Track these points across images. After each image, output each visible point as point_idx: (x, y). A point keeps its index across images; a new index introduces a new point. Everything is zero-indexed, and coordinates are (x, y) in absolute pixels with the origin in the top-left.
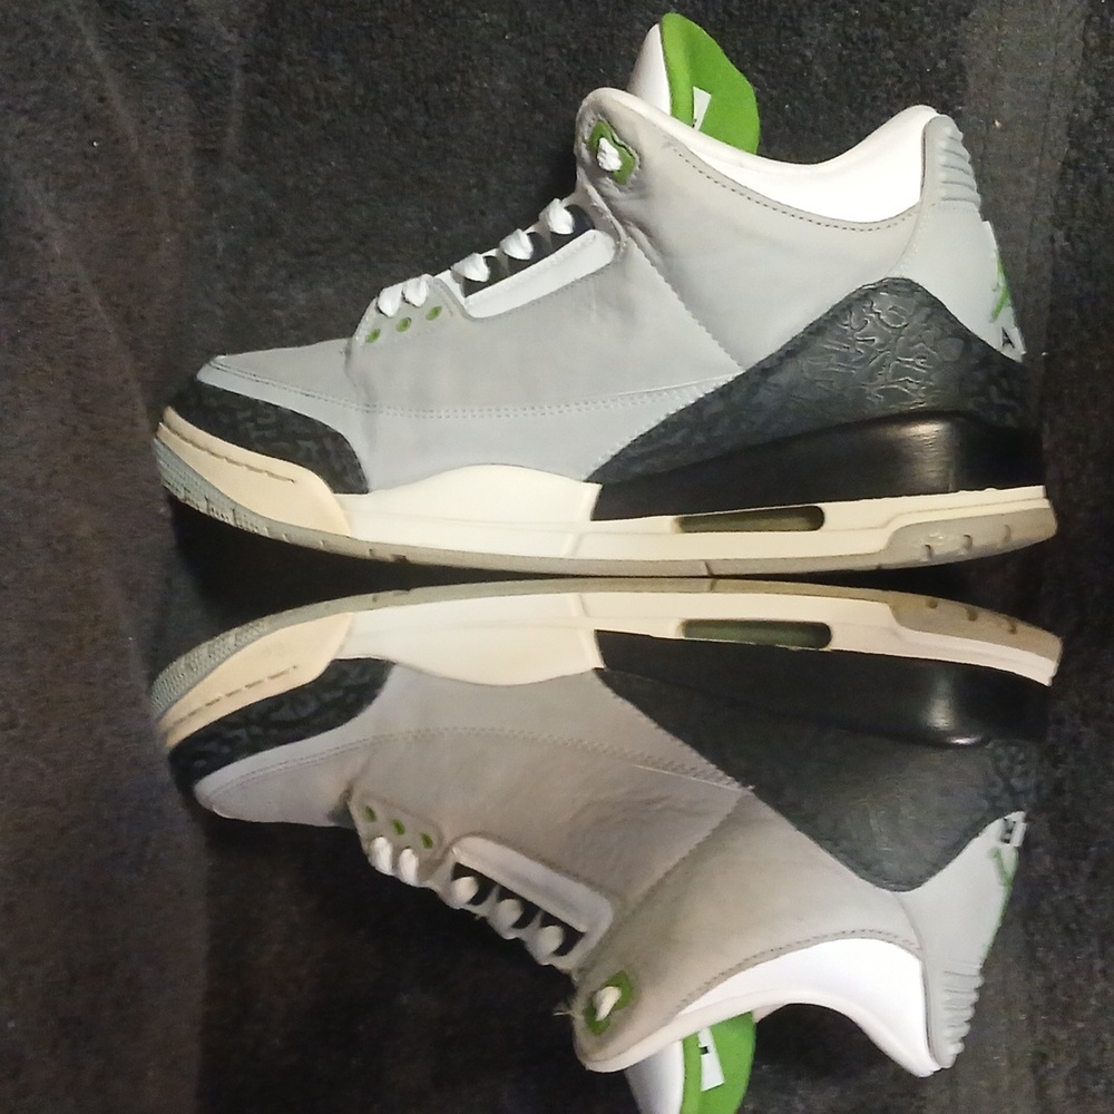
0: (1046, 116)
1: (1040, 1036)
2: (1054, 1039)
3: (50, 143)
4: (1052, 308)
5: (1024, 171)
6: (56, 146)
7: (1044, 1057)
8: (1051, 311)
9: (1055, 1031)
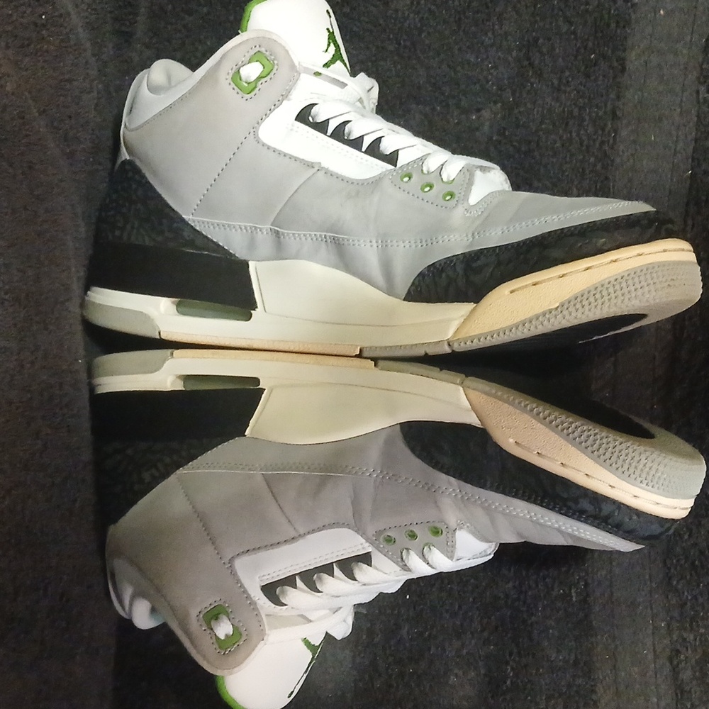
0: (696, 7)
1: (675, 638)
2: (684, 640)
3: (11, 15)
4: (696, 140)
5: (679, 46)
6: (14, 18)
7: (678, 652)
8: (696, 142)
9: (685, 635)
